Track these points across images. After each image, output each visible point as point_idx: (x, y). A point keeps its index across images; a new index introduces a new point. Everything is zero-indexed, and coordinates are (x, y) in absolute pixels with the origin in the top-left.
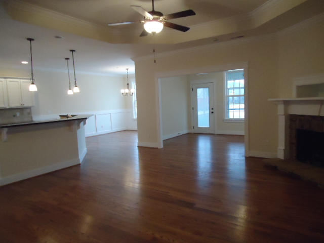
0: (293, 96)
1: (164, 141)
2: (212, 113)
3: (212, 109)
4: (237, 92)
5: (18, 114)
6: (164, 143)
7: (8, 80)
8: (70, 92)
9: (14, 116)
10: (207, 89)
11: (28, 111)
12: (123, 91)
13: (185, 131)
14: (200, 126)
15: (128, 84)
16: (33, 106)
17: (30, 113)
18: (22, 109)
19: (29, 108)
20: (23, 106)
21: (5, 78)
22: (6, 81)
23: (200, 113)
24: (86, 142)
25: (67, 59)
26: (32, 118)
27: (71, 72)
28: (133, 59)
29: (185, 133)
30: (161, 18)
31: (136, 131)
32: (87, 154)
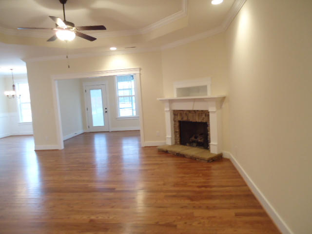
0: (174, 96)
1: (64, 141)
2: (106, 112)
3: (106, 109)
4: (127, 93)
6: (64, 144)
10: (100, 90)
12: (7, 93)
13: (81, 131)
14: (94, 125)
15: (14, 86)
23: (94, 113)
28: (24, 60)
29: (80, 133)
30: (74, 28)
31: (32, 135)
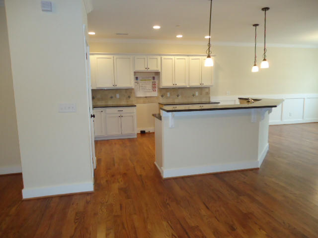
5: (197, 94)
7: (191, 57)
8: (255, 69)
9: (193, 95)
11: (207, 90)
16: (212, 86)
17: (208, 93)
18: (200, 89)
19: (208, 88)
20: (202, 86)
21: (188, 56)
22: (189, 59)
24: (270, 133)
25: (256, 25)
26: (210, 99)
27: (260, 45)
32: (268, 152)
